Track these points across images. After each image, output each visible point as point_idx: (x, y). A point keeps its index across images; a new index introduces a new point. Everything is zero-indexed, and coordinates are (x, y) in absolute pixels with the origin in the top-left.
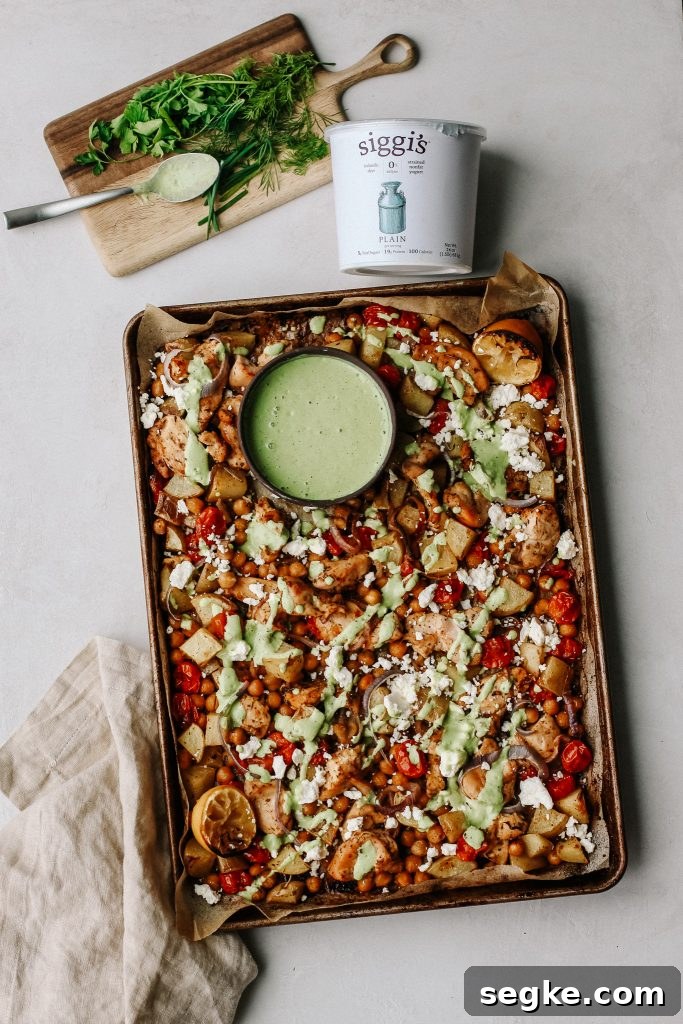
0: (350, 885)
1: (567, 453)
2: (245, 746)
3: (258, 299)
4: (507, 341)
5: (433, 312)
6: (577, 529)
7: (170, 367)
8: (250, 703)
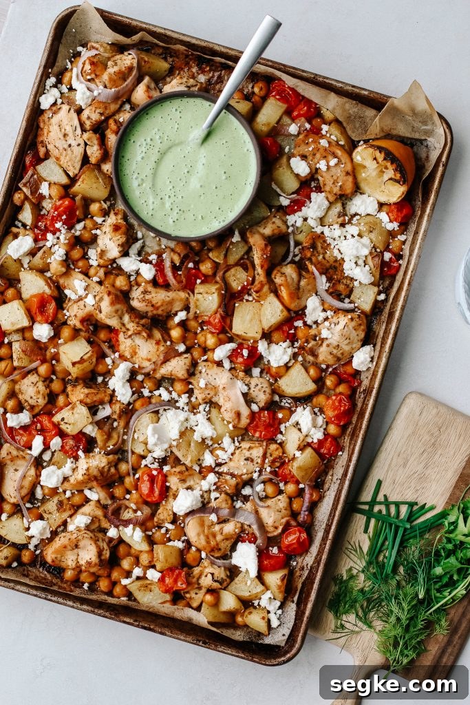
0: (58, 570)
1: (397, 277)
2: (15, 416)
3: (184, 35)
4: (385, 159)
5: (330, 107)
6: (378, 347)
7: (84, 64)
8: (35, 381)
